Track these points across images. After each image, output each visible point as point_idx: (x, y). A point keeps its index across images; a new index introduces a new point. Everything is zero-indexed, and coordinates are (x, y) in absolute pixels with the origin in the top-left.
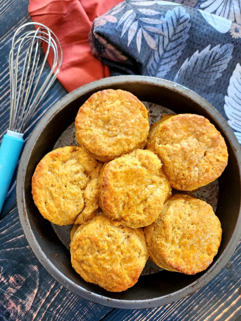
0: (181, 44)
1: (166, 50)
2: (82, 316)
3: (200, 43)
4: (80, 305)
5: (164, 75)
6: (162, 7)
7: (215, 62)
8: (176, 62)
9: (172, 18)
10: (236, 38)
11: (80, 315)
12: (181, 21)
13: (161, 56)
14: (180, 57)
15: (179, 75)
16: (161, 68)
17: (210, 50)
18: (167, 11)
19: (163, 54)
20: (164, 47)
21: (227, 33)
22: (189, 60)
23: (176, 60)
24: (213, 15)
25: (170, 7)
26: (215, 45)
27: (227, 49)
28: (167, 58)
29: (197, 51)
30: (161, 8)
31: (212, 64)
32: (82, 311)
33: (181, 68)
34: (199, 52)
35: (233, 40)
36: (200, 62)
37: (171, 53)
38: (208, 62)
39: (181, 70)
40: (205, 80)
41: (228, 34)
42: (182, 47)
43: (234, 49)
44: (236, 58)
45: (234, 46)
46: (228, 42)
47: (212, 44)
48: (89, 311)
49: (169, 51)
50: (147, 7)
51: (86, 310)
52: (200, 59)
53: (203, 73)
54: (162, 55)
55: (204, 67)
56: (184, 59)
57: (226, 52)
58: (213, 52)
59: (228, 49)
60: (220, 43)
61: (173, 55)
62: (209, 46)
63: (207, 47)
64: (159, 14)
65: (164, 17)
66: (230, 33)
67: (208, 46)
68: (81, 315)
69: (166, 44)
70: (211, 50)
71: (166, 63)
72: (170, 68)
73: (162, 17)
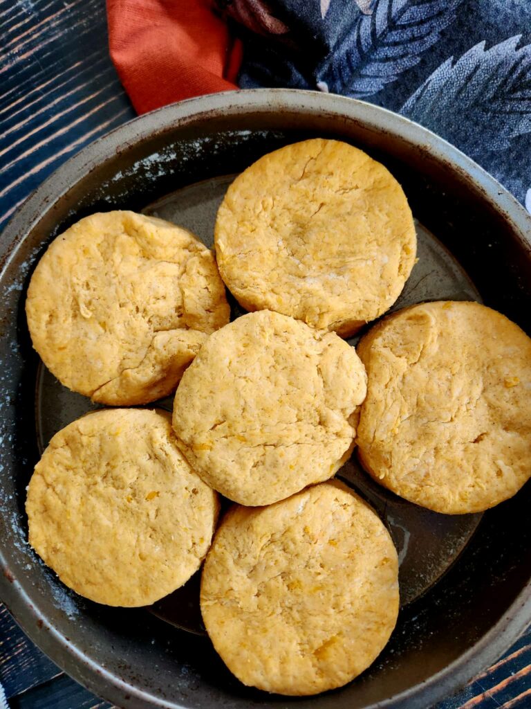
0: (440, 13)
1: (395, 23)
2: (9, 658)
3: (495, 22)
4: (11, 628)
5: (375, 90)
7: (522, 88)
8: (419, 59)
11: (5, 652)
13: (378, 36)
14: (432, 49)
15: (418, 99)
16: (371, 69)
17: (517, 48)
19: (384, 31)
20: (393, 15)
22: (454, 63)
23: (418, 55)
28: (396, 44)
29: (482, 44)
31: (514, 90)
32: (12, 645)
33: (427, 81)
34: (487, 48)
36: (481, 76)
37: (407, 34)
38: (505, 82)
39: (426, 87)
40: (482, 132)
42: (442, 24)
47: (525, 33)
48: (28, 651)
49: (403, 27)
51: (22, 646)
52: (484, 66)
53: (483, 111)
54: (383, 33)
55: (490, 95)
56: (443, 58)
58: (523, 57)
61: (413, 39)
62: (517, 38)
63: (510, 39)
67: (514, 35)
68: (7, 654)
69: (400, 7)
70: (521, 51)
71: (387, 59)
72: (397, 75)
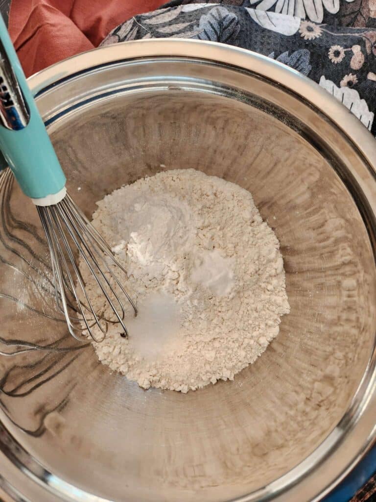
6: (191, 14)
9: (209, 22)
10: (310, 39)
12: (225, 23)
18: (200, 18)
21: (295, 35)
24: (270, 13)
25: (202, 11)
26: (281, 53)
27: (300, 57)
30: (191, 16)
35: (307, 43)
41: (297, 35)
43: (312, 55)
44: (317, 67)
45: (309, 50)
46: (300, 47)
47: (276, 50)
50: (170, 23)
57: (300, 62)
59: (302, 57)
60: (288, 50)
64: (189, 25)
65: (198, 25)
66: (301, 34)
67: (270, 53)
73: (195, 27)
